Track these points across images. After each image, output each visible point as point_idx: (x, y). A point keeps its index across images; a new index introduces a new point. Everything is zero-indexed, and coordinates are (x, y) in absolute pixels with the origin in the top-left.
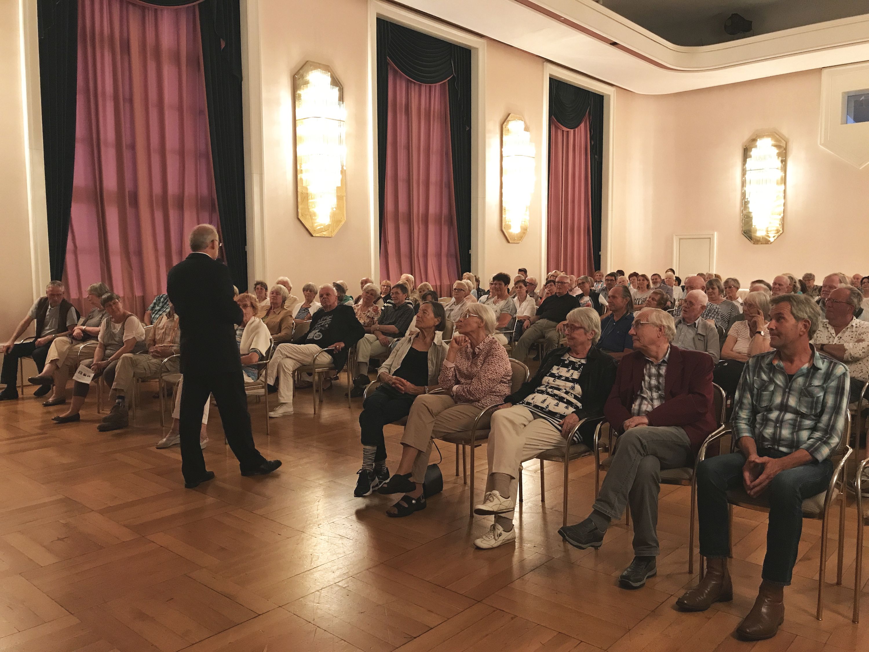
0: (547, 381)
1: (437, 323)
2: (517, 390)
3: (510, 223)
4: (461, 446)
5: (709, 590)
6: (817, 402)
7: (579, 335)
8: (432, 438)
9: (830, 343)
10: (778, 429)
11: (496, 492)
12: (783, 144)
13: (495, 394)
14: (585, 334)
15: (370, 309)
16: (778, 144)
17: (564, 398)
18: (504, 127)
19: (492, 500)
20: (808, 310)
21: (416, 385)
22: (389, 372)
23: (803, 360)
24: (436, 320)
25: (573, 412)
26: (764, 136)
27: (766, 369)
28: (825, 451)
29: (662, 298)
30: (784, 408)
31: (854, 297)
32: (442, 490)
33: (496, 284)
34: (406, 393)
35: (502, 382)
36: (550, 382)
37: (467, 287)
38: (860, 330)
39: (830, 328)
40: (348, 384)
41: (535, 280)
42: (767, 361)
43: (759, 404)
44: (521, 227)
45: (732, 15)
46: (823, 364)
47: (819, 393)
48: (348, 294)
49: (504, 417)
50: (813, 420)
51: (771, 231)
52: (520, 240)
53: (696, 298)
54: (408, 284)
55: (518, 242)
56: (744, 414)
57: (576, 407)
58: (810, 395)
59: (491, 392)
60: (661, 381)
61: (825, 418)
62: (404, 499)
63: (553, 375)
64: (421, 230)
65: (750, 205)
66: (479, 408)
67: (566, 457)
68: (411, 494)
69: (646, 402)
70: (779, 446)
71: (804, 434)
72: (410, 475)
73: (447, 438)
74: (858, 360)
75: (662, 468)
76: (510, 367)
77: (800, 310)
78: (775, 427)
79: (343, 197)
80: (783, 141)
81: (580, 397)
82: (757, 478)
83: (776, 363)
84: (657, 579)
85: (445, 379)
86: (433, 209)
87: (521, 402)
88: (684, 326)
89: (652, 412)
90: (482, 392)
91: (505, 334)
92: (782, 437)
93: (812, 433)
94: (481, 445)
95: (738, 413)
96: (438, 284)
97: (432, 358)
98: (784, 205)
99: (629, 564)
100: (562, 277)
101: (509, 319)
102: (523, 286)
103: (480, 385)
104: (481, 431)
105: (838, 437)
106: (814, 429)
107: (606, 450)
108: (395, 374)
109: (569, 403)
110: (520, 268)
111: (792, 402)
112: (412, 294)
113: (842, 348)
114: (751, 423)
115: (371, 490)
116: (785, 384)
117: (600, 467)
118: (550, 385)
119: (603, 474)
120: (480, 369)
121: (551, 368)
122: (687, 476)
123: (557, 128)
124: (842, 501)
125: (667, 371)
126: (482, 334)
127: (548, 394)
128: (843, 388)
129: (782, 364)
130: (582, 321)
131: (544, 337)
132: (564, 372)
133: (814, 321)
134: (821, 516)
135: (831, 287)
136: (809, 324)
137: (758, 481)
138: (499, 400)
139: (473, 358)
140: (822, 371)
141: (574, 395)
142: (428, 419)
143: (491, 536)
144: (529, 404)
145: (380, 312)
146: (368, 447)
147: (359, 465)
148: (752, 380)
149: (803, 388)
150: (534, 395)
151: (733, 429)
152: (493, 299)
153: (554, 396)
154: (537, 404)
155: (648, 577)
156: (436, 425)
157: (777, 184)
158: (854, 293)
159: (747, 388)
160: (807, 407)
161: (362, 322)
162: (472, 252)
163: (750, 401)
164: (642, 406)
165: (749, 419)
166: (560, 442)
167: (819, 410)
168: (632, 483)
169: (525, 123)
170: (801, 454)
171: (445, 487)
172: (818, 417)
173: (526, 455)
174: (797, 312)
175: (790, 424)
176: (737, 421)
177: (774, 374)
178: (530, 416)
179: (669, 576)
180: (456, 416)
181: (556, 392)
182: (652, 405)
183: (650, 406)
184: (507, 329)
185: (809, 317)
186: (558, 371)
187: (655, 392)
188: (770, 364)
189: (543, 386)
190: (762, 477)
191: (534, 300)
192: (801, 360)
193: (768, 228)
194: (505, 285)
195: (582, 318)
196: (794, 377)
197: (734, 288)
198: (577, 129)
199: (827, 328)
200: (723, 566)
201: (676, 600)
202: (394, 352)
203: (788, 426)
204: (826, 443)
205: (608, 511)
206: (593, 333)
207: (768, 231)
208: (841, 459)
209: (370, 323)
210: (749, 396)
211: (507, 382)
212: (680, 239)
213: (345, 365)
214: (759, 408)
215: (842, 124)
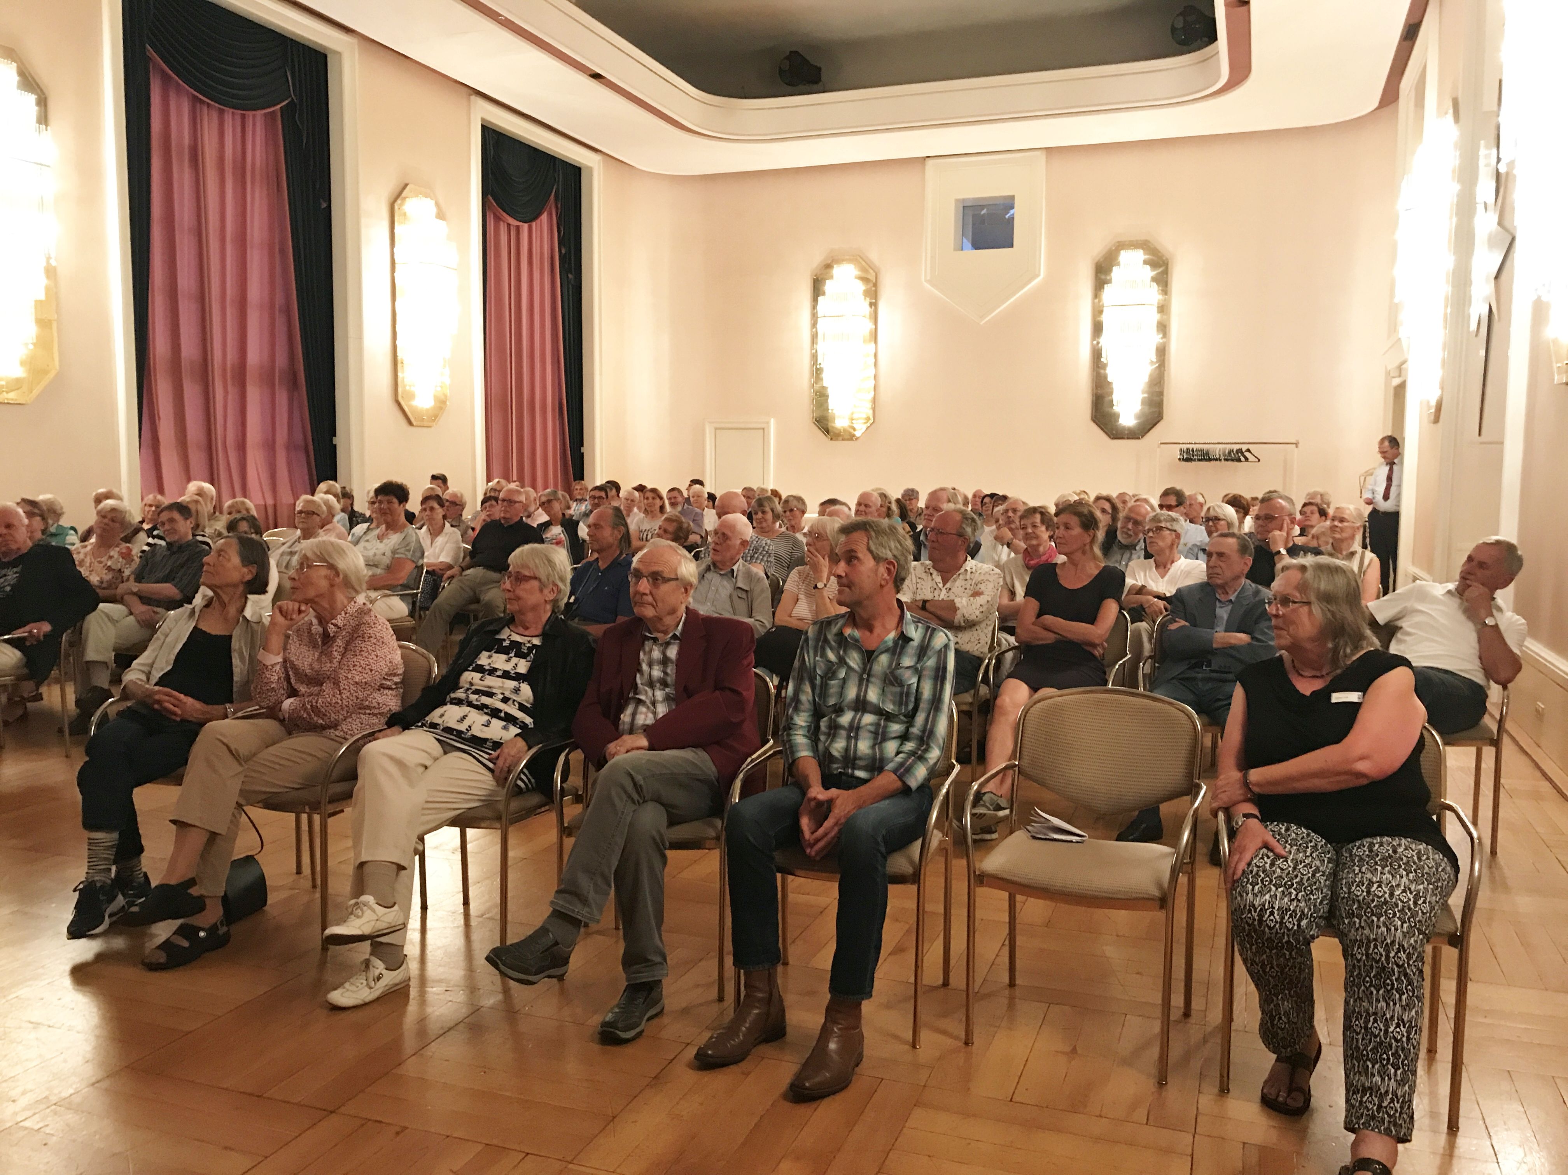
0: (469, 679)
1: (249, 577)
2: (414, 701)
3: (412, 389)
4: (304, 817)
5: (747, 1025)
6: (908, 694)
7: (530, 594)
8: (239, 806)
9: (936, 598)
10: (853, 741)
11: (368, 898)
12: (872, 277)
13: (368, 711)
14: (541, 591)
15: (114, 552)
16: (864, 275)
17: (501, 711)
18: (396, 207)
19: (360, 914)
20: (892, 544)
21: (206, 702)
22: (148, 679)
23: (888, 627)
24: (245, 570)
25: (516, 735)
26: (843, 260)
27: (833, 643)
28: (921, 772)
29: (680, 528)
30: (861, 705)
31: (967, 525)
32: (265, 903)
33: (380, 502)
34: (184, 721)
35: (382, 687)
36: (474, 681)
37: (325, 508)
38: (977, 578)
39: (935, 573)
40: (63, 708)
41: (462, 496)
42: (835, 629)
43: (824, 701)
44: (436, 399)
45: (791, 52)
46: (916, 631)
47: (910, 679)
48: (65, 522)
49: (385, 754)
50: (902, 722)
51: (857, 419)
52: (434, 421)
53: (732, 527)
54: (203, 503)
55: (430, 424)
56: (801, 720)
57: (523, 726)
58: (897, 681)
59: (360, 708)
60: (669, 671)
61: (920, 719)
62: (179, 931)
63: (480, 669)
64: (230, 397)
65: (824, 376)
66: (336, 741)
67: (504, 819)
68: (195, 920)
69: (644, 709)
70: (854, 769)
71: (891, 747)
72: (192, 882)
73: (273, 803)
74: (974, 625)
75: (673, 822)
76: (400, 659)
77: (882, 545)
78: (849, 738)
79: (50, 321)
80: (871, 271)
81: (529, 706)
82: (821, 826)
83: (848, 631)
84: (665, 1020)
85: (264, 688)
86: (255, 356)
87: (420, 724)
88: (715, 574)
89: (653, 726)
90: (342, 709)
91: (402, 597)
92: (859, 753)
93: (901, 745)
94: (342, 811)
95: (792, 719)
96: (270, 502)
97: (241, 649)
98: (875, 377)
99: (616, 1001)
100: (511, 491)
101: (409, 567)
102: (436, 506)
103: (339, 697)
104: (338, 784)
105: (939, 747)
106: (904, 737)
107: (578, 799)
108: (161, 682)
109: (510, 719)
110: (435, 473)
111: (873, 695)
112: (212, 522)
113: (952, 607)
114: (812, 734)
115: (107, 921)
116: (861, 666)
117: (565, 831)
118: (473, 688)
119: (569, 842)
120: (337, 664)
121: (477, 655)
122: (712, 833)
123: (498, 219)
124: (947, 851)
125: (679, 653)
126: (340, 597)
127: (470, 704)
128: (945, 669)
129: (857, 633)
130: (537, 567)
131: (477, 601)
132: (500, 661)
133: (902, 562)
134: (915, 878)
135: (936, 509)
136: (894, 567)
137: (821, 831)
138: (378, 722)
139: (324, 644)
140: (915, 643)
141: (520, 704)
142: (230, 770)
143: (362, 981)
144: (434, 726)
145: (135, 558)
146: (99, 835)
147: (78, 873)
148: (812, 661)
149: (888, 672)
150: (445, 708)
151: (784, 745)
152: (376, 532)
153: (481, 708)
154: (449, 725)
155: (648, 1020)
156: (247, 779)
157: (865, 341)
158: (967, 519)
159: (805, 675)
160: (894, 704)
161: (94, 579)
162: (339, 440)
163: (811, 698)
164: (638, 717)
165: (809, 727)
166: (492, 793)
167: (911, 706)
168: (619, 855)
169: (437, 205)
170: (887, 780)
171: (272, 898)
172: (911, 716)
173: (428, 822)
174: (877, 548)
175: (871, 732)
176: (792, 732)
177: (845, 651)
178: (437, 749)
179: (685, 1011)
180: (288, 760)
181: (485, 700)
182: (655, 713)
183: (650, 715)
184: (405, 587)
185: (895, 556)
186: (489, 661)
187: (660, 690)
188: (840, 634)
189: (461, 690)
190: (828, 824)
191: (459, 533)
192: (884, 626)
193: (852, 414)
194: (400, 502)
195: (537, 561)
196: (876, 654)
197: (797, 512)
198: (534, 224)
199: (931, 574)
200: (771, 980)
201: (694, 1051)
202: (158, 639)
203: (869, 735)
204: (921, 758)
205: (578, 911)
206: (555, 590)
207: (852, 420)
208: (943, 784)
209: (114, 580)
210: (809, 690)
211: (394, 687)
212: (716, 429)
213: (55, 668)
214: (825, 709)
215: (955, 250)
